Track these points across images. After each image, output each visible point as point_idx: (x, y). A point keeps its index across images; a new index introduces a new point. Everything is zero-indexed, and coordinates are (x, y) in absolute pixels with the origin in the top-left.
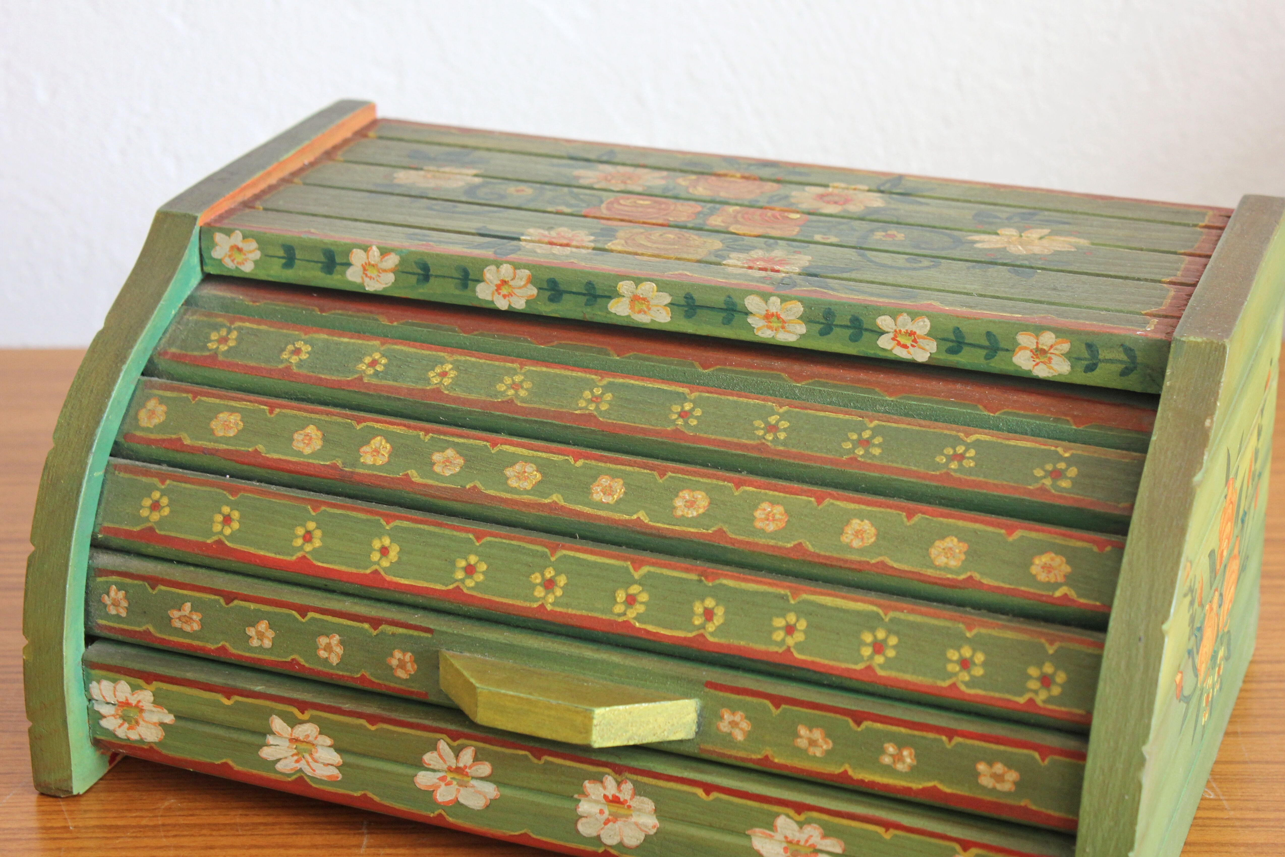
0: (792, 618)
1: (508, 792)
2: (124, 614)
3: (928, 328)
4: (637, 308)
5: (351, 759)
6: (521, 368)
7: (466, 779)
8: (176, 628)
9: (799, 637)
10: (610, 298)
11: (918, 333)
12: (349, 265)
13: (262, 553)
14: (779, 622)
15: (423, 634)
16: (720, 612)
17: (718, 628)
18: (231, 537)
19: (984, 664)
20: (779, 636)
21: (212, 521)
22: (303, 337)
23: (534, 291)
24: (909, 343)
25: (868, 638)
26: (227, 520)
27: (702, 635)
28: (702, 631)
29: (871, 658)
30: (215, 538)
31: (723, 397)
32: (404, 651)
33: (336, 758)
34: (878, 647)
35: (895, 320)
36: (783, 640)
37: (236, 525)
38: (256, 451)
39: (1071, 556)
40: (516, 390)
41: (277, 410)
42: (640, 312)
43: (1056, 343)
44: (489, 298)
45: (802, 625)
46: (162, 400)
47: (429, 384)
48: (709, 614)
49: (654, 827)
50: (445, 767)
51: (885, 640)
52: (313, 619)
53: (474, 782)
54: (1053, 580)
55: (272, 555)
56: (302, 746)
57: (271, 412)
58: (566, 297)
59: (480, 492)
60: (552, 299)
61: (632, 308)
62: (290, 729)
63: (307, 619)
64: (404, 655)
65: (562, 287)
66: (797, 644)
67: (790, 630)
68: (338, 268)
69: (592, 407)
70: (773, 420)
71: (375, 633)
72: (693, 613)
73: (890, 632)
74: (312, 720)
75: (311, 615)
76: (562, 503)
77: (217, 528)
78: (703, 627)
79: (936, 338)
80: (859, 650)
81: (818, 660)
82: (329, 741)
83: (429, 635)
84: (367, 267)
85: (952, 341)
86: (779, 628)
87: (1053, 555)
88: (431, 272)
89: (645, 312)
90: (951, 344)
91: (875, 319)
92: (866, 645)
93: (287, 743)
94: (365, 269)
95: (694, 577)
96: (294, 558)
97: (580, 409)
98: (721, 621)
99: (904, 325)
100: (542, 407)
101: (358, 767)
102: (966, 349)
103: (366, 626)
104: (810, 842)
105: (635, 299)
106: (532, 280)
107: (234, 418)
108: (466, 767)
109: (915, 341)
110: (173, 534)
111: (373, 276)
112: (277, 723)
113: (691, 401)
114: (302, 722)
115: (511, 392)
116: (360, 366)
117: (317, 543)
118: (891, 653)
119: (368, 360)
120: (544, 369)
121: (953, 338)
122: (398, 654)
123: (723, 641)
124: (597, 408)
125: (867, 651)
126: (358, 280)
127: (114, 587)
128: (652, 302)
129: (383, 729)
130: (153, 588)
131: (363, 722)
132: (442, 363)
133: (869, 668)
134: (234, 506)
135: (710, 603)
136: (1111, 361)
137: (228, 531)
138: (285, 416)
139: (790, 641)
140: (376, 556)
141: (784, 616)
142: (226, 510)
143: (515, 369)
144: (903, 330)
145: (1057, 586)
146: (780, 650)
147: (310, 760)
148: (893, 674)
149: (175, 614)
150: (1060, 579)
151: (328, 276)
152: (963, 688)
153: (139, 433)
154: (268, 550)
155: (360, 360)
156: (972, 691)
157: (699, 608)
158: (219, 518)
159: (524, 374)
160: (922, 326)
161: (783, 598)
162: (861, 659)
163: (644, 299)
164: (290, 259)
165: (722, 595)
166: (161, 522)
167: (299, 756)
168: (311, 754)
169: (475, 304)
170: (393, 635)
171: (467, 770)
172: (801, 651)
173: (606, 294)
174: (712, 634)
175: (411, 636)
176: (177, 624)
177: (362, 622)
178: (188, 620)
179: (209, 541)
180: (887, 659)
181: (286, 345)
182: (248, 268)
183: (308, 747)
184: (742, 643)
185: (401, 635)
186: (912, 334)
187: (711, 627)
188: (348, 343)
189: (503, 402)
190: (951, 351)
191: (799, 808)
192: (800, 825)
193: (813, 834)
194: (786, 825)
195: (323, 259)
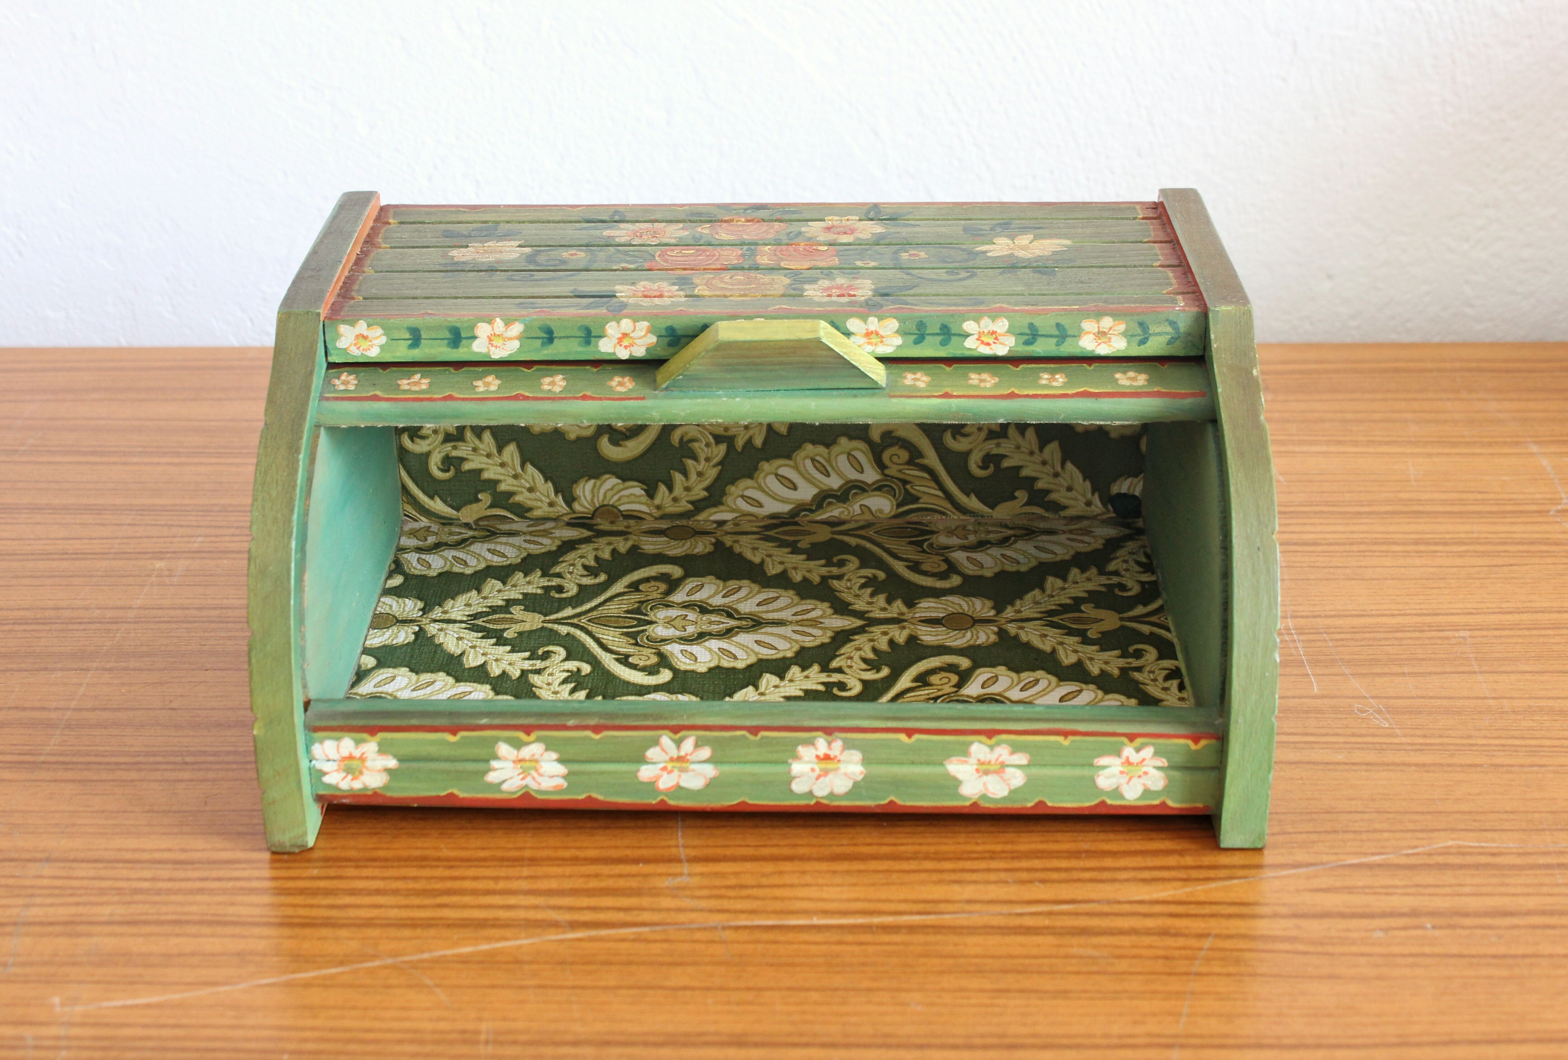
1: (726, 768)
3: (1007, 326)
5: (576, 767)
7: (685, 765)
11: (999, 331)
12: (475, 338)
23: (654, 339)
24: (991, 341)
33: (562, 769)
35: (978, 323)
43: (1114, 325)
44: (611, 350)
49: (862, 773)
50: (667, 758)
53: (693, 766)
56: (527, 764)
58: (685, 341)
62: (516, 752)
65: (680, 333)
68: (464, 342)
74: (538, 740)
79: (1014, 334)
82: (554, 756)
84: (493, 338)
85: (1028, 334)
88: (554, 334)
90: (1027, 337)
91: (960, 324)
93: (511, 765)
94: (490, 339)
99: (986, 326)
101: (582, 773)
102: (1040, 340)
104: (1000, 760)
106: (651, 331)
108: (687, 755)
109: (996, 339)
111: (499, 345)
112: (504, 749)
114: (528, 744)
121: (1029, 332)
126: (484, 350)
129: (607, 736)
131: (588, 733)
136: (1159, 334)
144: (986, 331)
147: (536, 775)
151: (455, 350)
160: (1002, 325)
164: (415, 339)
167: (525, 773)
168: (536, 770)
169: (598, 357)
171: (688, 757)
182: (373, 353)
183: (533, 764)
186: (993, 332)
190: (1027, 343)
191: (990, 734)
192: (992, 747)
193: (1003, 753)
194: (979, 749)
195: (448, 335)
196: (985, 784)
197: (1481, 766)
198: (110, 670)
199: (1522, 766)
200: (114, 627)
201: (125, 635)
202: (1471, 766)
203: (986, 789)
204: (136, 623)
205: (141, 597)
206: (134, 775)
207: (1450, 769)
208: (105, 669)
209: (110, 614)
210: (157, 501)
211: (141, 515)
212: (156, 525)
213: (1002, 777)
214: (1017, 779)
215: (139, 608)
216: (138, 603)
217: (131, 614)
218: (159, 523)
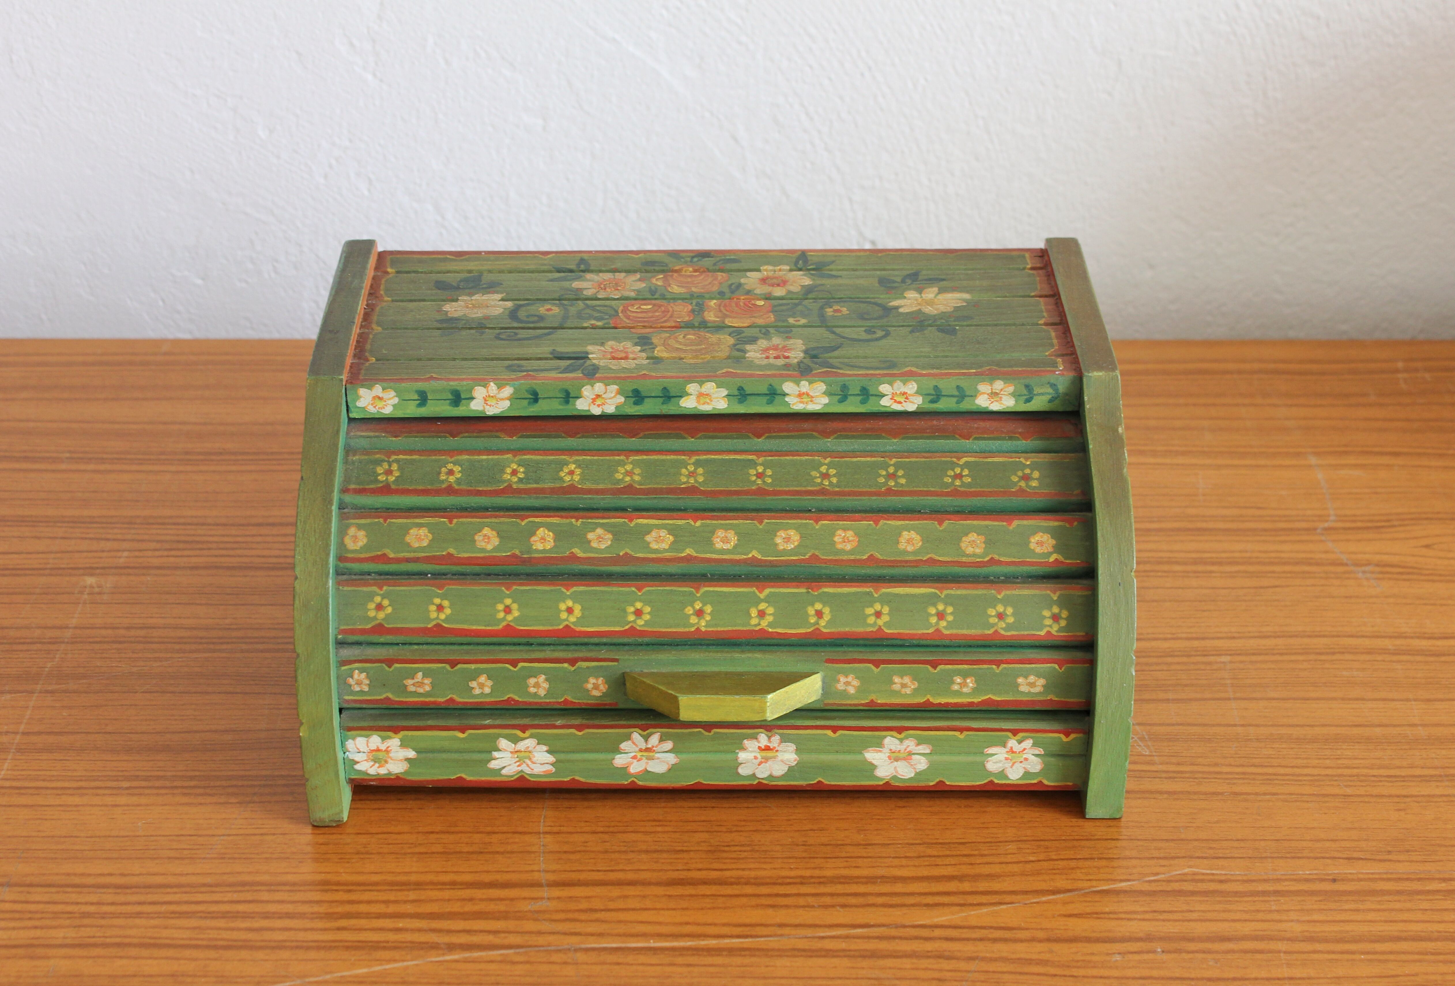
0: (878, 607)
1: (685, 757)
2: (365, 689)
3: (916, 388)
4: (702, 401)
5: (563, 757)
6: (627, 459)
7: (651, 754)
8: (410, 692)
9: (885, 618)
10: (681, 397)
11: (909, 391)
12: (472, 397)
13: (474, 627)
14: (870, 611)
15: (610, 663)
16: (826, 610)
17: (828, 622)
18: (446, 620)
19: (1014, 614)
20: (871, 620)
21: (428, 611)
22: (451, 460)
23: (622, 399)
24: (902, 399)
25: (932, 610)
26: (440, 608)
27: (818, 629)
28: (817, 626)
29: (937, 623)
30: (434, 623)
31: (782, 458)
32: (597, 678)
33: (550, 758)
34: (941, 616)
35: (892, 386)
36: (875, 622)
37: (448, 611)
38: (449, 553)
39: (1053, 532)
40: (631, 476)
41: (455, 521)
42: (704, 404)
43: (1005, 387)
44: (587, 408)
45: (886, 610)
46: (360, 527)
47: (564, 482)
48: (819, 613)
49: (795, 760)
50: (637, 749)
51: (944, 610)
52: (523, 667)
53: (658, 756)
54: (1046, 551)
55: (483, 628)
56: (523, 755)
57: (451, 522)
58: (646, 400)
59: (631, 556)
60: (636, 403)
61: (698, 402)
62: (513, 745)
63: (517, 668)
64: (597, 680)
65: (643, 394)
66: (885, 623)
67: (878, 614)
68: (464, 402)
69: (692, 480)
70: (823, 469)
71: (573, 669)
72: (808, 614)
73: (946, 604)
74: (531, 736)
75: (521, 665)
76: (696, 554)
77: (433, 615)
78: (817, 623)
79: (921, 393)
80: (928, 620)
81: (901, 631)
82: (545, 748)
83: (616, 663)
84: (487, 398)
85: (933, 394)
86: (870, 615)
87: (1041, 533)
88: (539, 395)
89: (708, 403)
90: (932, 396)
91: (877, 387)
92: (932, 615)
93: (511, 755)
94: (485, 400)
95: (803, 590)
96: (500, 626)
97: (684, 483)
98: (829, 617)
99: (898, 388)
100: (655, 486)
101: (568, 761)
102: (943, 399)
103: (566, 665)
104: (907, 750)
105: (701, 395)
106: (619, 392)
107: (423, 531)
108: (653, 746)
109: (906, 397)
110: (398, 625)
111: (493, 403)
112: (502, 743)
113: (761, 465)
114: (524, 739)
115: (628, 479)
116: (505, 475)
117: (516, 613)
118: (950, 618)
119: (509, 470)
120: (645, 457)
121: (933, 392)
122: (592, 680)
123: (833, 630)
124: (696, 481)
125: (934, 620)
126: (481, 408)
127: (357, 671)
128: (714, 396)
129: (586, 732)
130: (390, 667)
131: (571, 730)
132: (567, 464)
133: (938, 630)
134: (443, 597)
135: (818, 606)
136: (1042, 394)
137: (442, 616)
138: (462, 523)
139: (880, 622)
140: (564, 615)
141: (872, 606)
142: (437, 601)
143: (623, 460)
144: (898, 392)
145: (1051, 553)
146: (874, 630)
147: (530, 763)
148: (954, 631)
149: (409, 682)
150: (1051, 549)
151: (455, 408)
152: (1003, 631)
153: (349, 555)
154: (479, 625)
155: (502, 471)
156: (1010, 633)
157: (811, 610)
158: (433, 608)
159: (631, 463)
160: (911, 387)
161: (869, 594)
162: (931, 626)
163: (707, 395)
164: (423, 399)
165: (826, 599)
166: (387, 617)
167: (521, 762)
168: (530, 759)
169: (578, 414)
170: (588, 668)
171: (654, 748)
172: (889, 628)
173: (678, 394)
174: (824, 627)
175: (601, 667)
176: (411, 688)
177: (562, 663)
178: (421, 684)
179: (430, 626)
180: (948, 622)
181: (440, 468)
182: (388, 411)
183: (528, 754)
184: (847, 629)
185: (593, 667)
186: (904, 392)
187: (823, 622)
188: (487, 460)
189: (625, 487)
190: (933, 401)
191: (900, 730)
192: (901, 742)
193: (910, 744)
194: (891, 743)
195: (450, 397)
196: (896, 768)
197: (1222, 794)
198: (52, 692)
199: (1257, 794)
200: (52, 647)
201: (63, 656)
202: (1214, 793)
203: (897, 772)
204: (72, 643)
205: (76, 616)
206: (77, 800)
207: (1196, 797)
208: (47, 692)
209: (50, 634)
210: (86, 513)
211: (72, 527)
212: (86, 538)
213: (910, 763)
214: (922, 763)
215: (75, 628)
216: (74, 622)
217: (68, 634)
218: (87, 536)
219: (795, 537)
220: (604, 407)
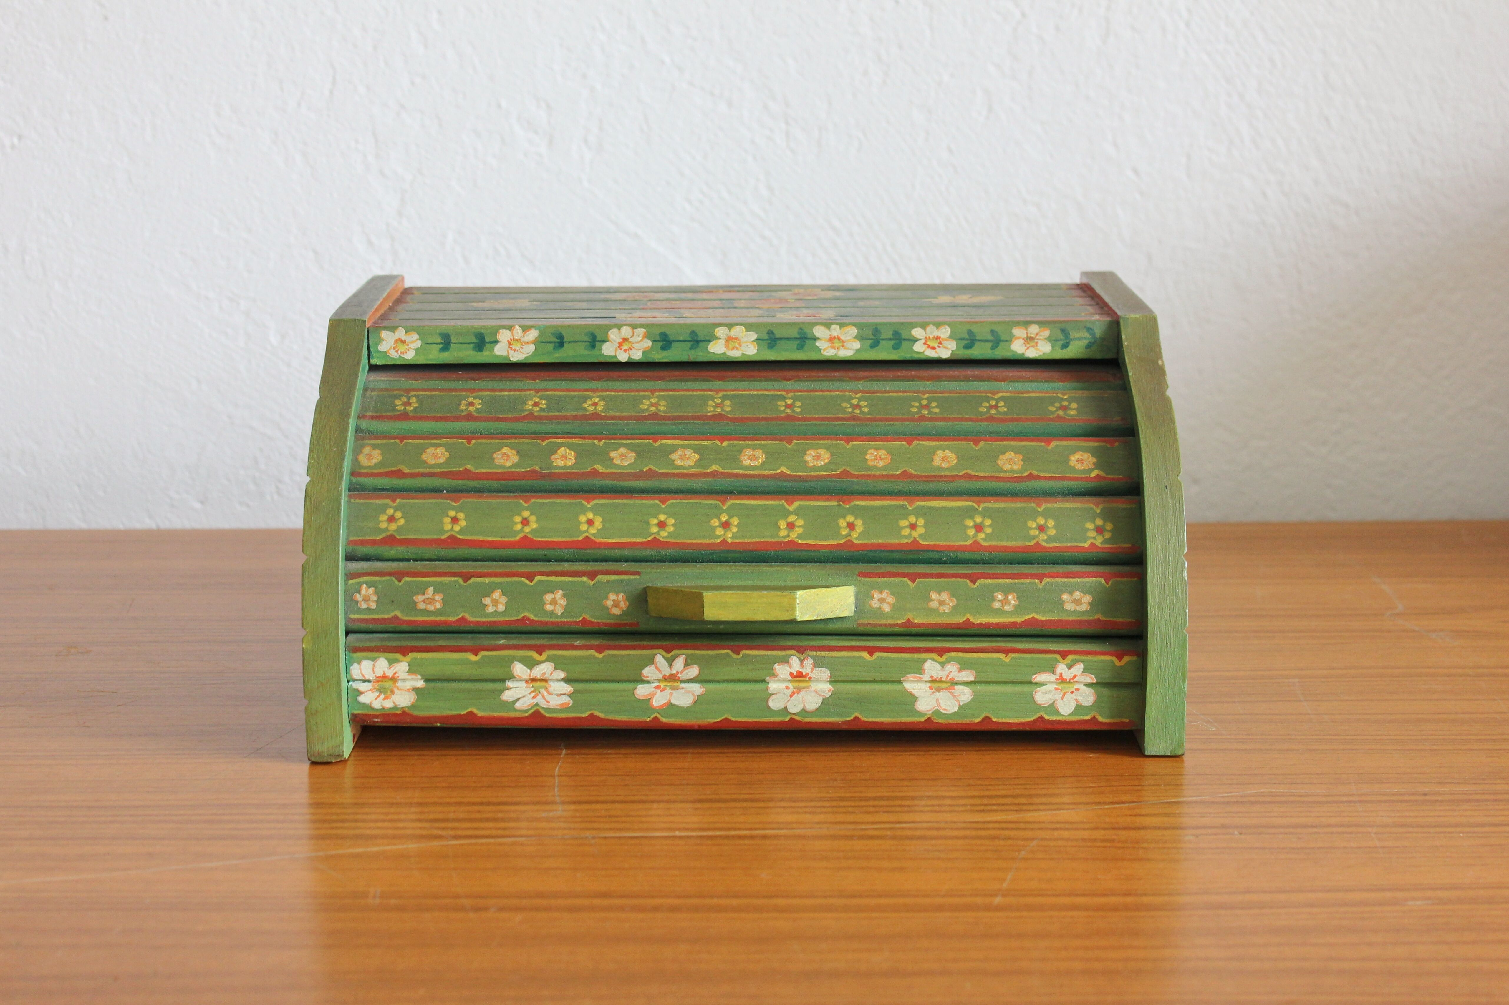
0: (913, 519)
1: (711, 687)
2: (373, 606)
3: (949, 332)
4: (731, 347)
5: (581, 686)
6: (652, 395)
7: (676, 683)
8: (421, 610)
9: (920, 530)
10: (710, 341)
11: (942, 336)
12: (496, 342)
13: (490, 539)
14: (904, 523)
15: (631, 577)
16: (859, 523)
17: (860, 534)
18: (461, 532)
19: (1055, 527)
20: (906, 532)
21: (442, 523)
22: (471, 395)
23: (649, 343)
24: (936, 345)
25: (970, 523)
26: (455, 520)
27: (850, 541)
28: (849, 538)
29: (975, 536)
30: (448, 534)
32: (617, 594)
33: (568, 688)
34: (979, 528)
35: (925, 330)
36: (910, 534)
37: (463, 523)
38: (466, 470)
39: (1094, 452)
40: (656, 407)
41: (474, 442)
42: (733, 349)
43: (1040, 332)
44: (613, 354)
45: (921, 522)
46: (375, 447)
47: (587, 411)
48: (851, 526)
49: (830, 688)
50: (661, 676)
51: (982, 523)
52: (540, 581)
53: (683, 685)
54: (1087, 468)
55: (499, 539)
56: (538, 684)
57: (469, 443)
58: (674, 345)
59: (655, 471)
60: (663, 348)
61: (727, 347)
62: (528, 671)
63: (534, 582)
64: (618, 596)
65: (671, 338)
66: (920, 535)
67: (913, 527)
68: (487, 346)
69: (718, 410)
70: (854, 402)
71: (592, 583)
72: (839, 527)
73: (985, 517)
74: (548, 660)
75: (538, 578)
76: (721, 470)
77: (448, 527)
78: (848, 535)
79: (955, 339)
80: (965, 532)
81: (938, 543)
82: (561, 675)
83: (638, 577)
84: (512, 342)
85: (967, 340)
86: (905, 527)
87: (1081, 453)
88: (565, 340)
89: (738, 349)
90: (966, 342)
91: (910, 332)
92: (970, 528)
93: (524, 684)
94: (510, 344)
95: (834, 503)
96: (517, 538)
97: (710, 412)
98: (862, 529)
99: (932, 333)
100: (681, 414)
101: (586, 691)
102: (977, 344)
103: (585, 579)
104: (950, 678)
105: (729, 339)
106: (646, 336)
107: (440, 451)
108: (678, 673)
109: (940, 343)
110: (411, 537)
111: (517, 348)
112: (517, 669)
113: (790, 399)
114: (539, 663)
115: (653, 409)
116: (527, 406)
117: (534, 526)
118: (988, 530)
119: (531, 403)
120: (670, 394)
121: (967, 337)
122: (612, 596)
123: (866, 542)
124: (723, 410)
125: (971, 532)
126: (505, 353)
127: (365, 585)
128: (743, 340)
129: (608, 655)
130: (400, 581)
131: (592, 652)
132: (591, 399)
133: (975, 543)
134: (458, 510)
135: (850, 519)
136: (1079, 339)
137: (457, 528)
138: (481, 444)
139: (915, 534)
140: (584, 527)
141: (907, 519)
142: (452, 514)
143: (648, 396)
144: (931, 337)
145: (1091, 470)
146: (909, 541)
147: (545, 694)
148: (994, 543)
149: (419, 598)
150: (1092, 466)
151: (479, 353)
152: (1044, 544)
153: (363, 471)
154: (495, 536)
155: (524, 403)
156: (1051, 545)
157: (842, 523)
158: (448, 520)
159: (656, 398)
160: (945, 332)
161: (903, 507)
162: (969, 537)
163: (736, 339)
164: (446, 343)
165: (859, 512)
166: (399, 529)
167: (536, 692)
168: (546, 689)
169: (602, 360)
170: (608, 582)
171: (679, 676)
172: (924, 539)
173: (707, 338)
174: (856, 539)
175: (622, 581)
176: (422, 606)
177: (581, 576)
178: (431, 601)
179: (444, 538)
180: (987, 534)
181: (460, 401)
182: (410, 356)
183: (544, 683)
184: (880, 541)
185: (614, 581)
186: (938, 338)
187: (855, 535)
188: (509, 395)
189: (649, 415)
190: (967, 347)
191: (941, 652)
192: (943, 664)
193: (952, 670)
194: (932, 667)
195: (474, 340)
196: (937, 700)
203: (939, 705)
213: (951, 693)
214: (965, 695)
219: (825, 456)
220: (631, 352)
